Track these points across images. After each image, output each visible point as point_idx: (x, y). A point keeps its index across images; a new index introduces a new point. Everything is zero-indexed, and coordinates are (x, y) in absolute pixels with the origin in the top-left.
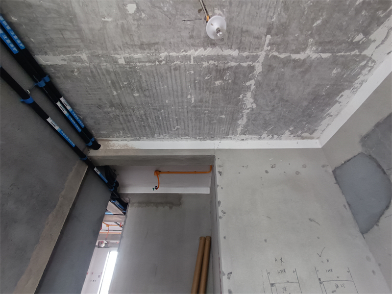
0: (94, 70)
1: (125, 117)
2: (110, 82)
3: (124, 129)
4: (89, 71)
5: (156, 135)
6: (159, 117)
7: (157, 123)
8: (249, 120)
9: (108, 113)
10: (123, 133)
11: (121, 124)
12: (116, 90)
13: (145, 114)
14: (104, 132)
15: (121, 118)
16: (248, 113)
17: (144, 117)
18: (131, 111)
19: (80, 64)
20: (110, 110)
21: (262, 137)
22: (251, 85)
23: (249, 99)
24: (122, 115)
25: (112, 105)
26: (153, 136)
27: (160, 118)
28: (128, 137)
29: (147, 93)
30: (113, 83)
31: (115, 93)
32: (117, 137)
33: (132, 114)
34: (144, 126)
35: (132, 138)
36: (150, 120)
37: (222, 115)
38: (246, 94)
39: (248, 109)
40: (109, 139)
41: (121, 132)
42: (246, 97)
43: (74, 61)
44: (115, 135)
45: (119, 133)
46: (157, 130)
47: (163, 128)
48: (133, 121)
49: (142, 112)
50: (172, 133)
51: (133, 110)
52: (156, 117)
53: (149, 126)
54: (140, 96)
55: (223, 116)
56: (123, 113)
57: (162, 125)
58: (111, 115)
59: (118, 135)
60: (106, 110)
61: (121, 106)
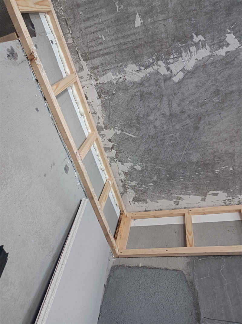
8: (141, 84)
16: (158, 73)
21: (105, 132)
22: (228, 45)
23: (194, 58)
37: (143, 17)
38: (204, 46)
39: (168, 69)
42: (198, 49)
55: (138, 22)
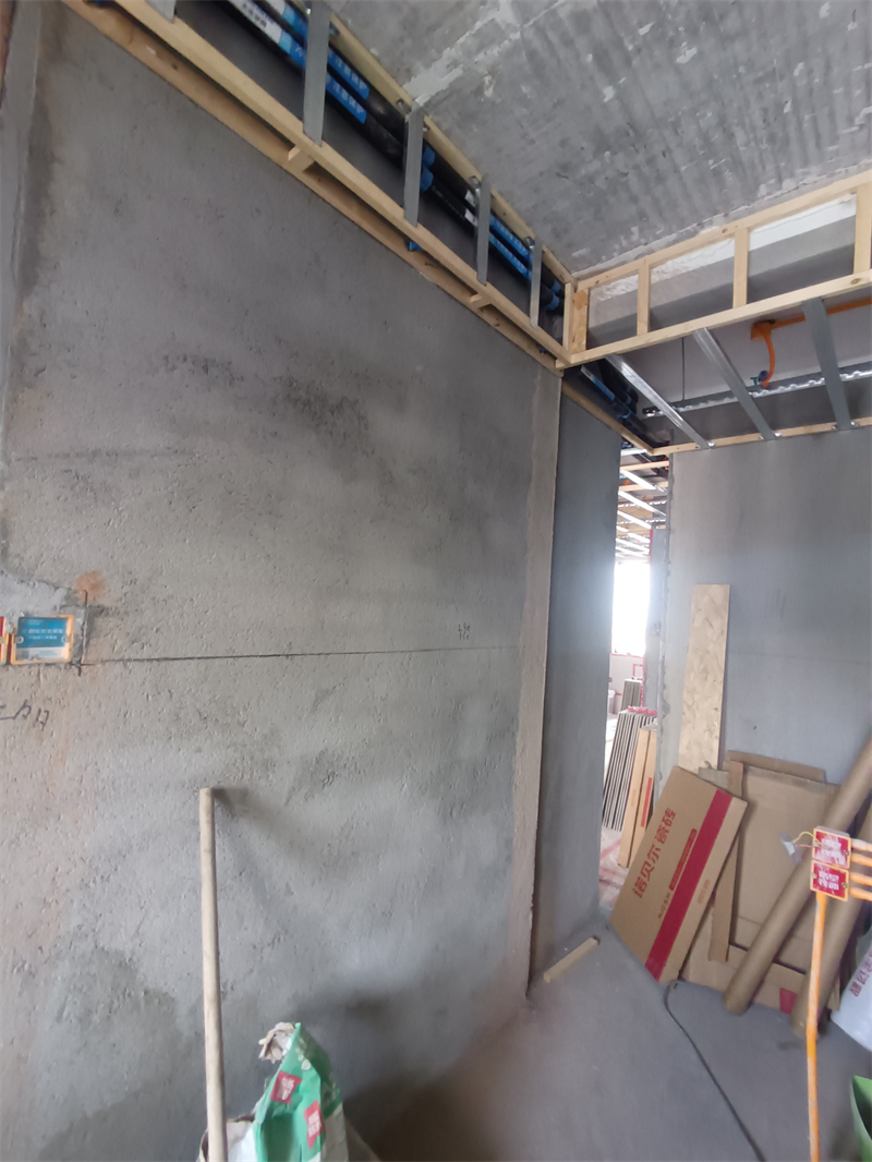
0: (537, 44)
1: (646, 170)
2: (590, 57)
3: (642, 216)
4: (524, 57)
5: (763, 189)
6: (781, 106)
7: (772, 138)
9: (591, 179)
10: (641, 231)
11: (634, 199)
12: (613, 80)
13: (722, 122)
14: (582, 252)
15: (633, 179)
17: (717, 137)
18: (667, 133)
19: (495, 51)
20: (596, 165)
24: (636, 167)
25: (602, 144)
26: (750, 195)
27: (787, 109)
28: (658, 237)
29: (732, 23)
30: (602, 58)
31: (609, 93)
32: (624, 250)
33: (672, 146)
34: (717, 173)
35: (674, 236)
36: (740, 137)
40: (599, 266)
41: (635, 229)
43: (481, 47)
44: (617, 247)
45: (628, 234)
46: (770, 167)
47: (794, 147)
48: (676, 170)
49: (709, 116)
50: (837, 153)
51: (675, 126)
52: (765, 111)
53: (736, 164)
54: (700, 54)
56: (640, 158)
57: (793, 134)
58: (600, 183)
59: (624, 243)
60: (583, 172)
61: (632, 135)
